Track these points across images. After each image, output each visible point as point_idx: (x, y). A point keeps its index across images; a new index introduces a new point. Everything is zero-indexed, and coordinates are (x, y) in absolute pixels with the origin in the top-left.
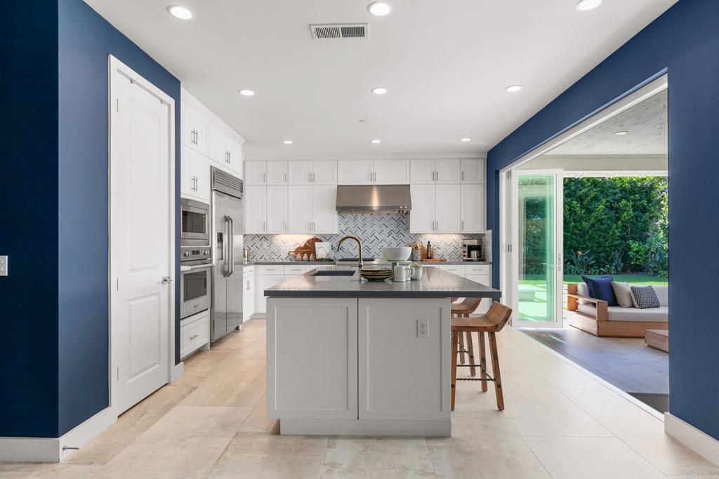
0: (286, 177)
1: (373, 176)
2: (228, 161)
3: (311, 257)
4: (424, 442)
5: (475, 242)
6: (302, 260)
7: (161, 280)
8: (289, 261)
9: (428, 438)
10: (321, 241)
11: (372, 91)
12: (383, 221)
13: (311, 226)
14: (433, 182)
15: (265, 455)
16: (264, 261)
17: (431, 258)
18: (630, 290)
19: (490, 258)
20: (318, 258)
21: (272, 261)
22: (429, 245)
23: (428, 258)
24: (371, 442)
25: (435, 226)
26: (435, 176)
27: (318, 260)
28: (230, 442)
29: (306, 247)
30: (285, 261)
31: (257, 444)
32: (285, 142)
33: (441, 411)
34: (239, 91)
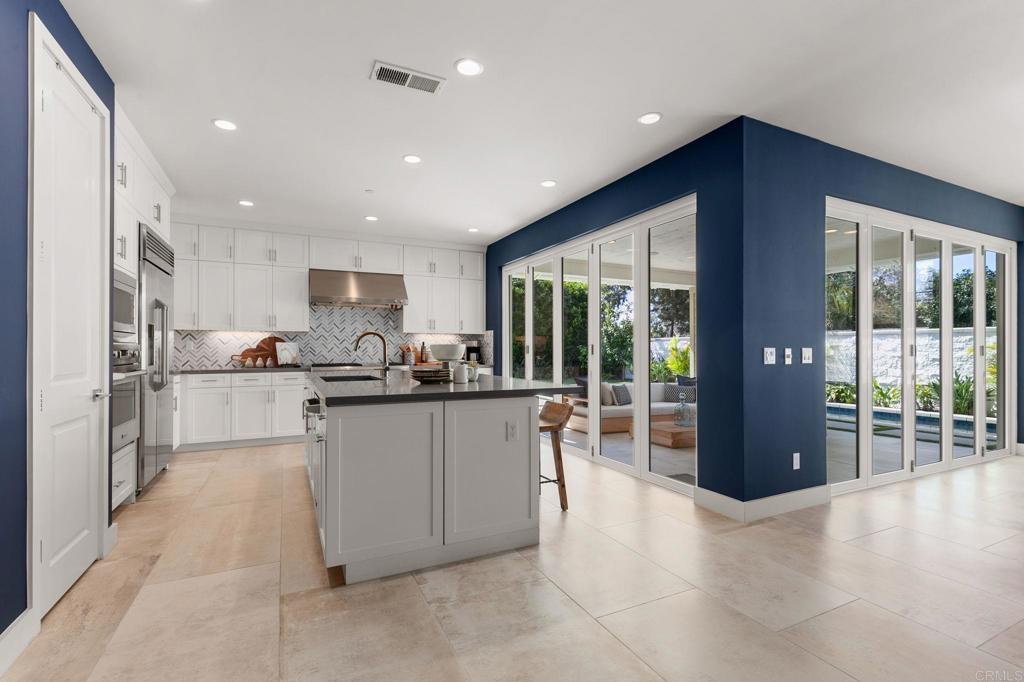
0: (231, 252)
1: (357, 260)
2: (158, 219)
3: (268, 363)
4: (517, 555)
5: (475, 344)
6: (255, 366)
7: (92, 395)
8: (232, 368)
9: (518, 549)
10: (283, 341)
11: (404, 157)
12: (367, 317)
13: (272, 320)
14: (431, 275)
15: (345, 612)
16: (189, 369)
17: (426, 362)
18: (611, 389)
19: (491, 361)
20: (280, 363)
21: (204, 368)
22: (423, 347)
23: (423, 362)
24: (464, 567)
25: (432, 325)
26: (432, 267)
27: (282, 366)
28: (281, 611)
29: (259, 348)
30: (224, 368)
31: (323, 603)
32: (241, 203)
33: (530, 517)
34: (213, 121)
